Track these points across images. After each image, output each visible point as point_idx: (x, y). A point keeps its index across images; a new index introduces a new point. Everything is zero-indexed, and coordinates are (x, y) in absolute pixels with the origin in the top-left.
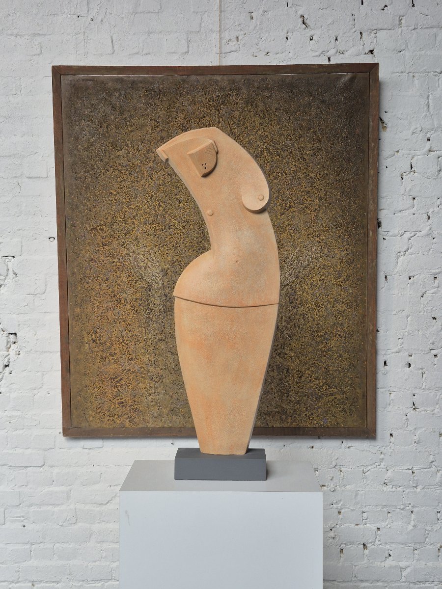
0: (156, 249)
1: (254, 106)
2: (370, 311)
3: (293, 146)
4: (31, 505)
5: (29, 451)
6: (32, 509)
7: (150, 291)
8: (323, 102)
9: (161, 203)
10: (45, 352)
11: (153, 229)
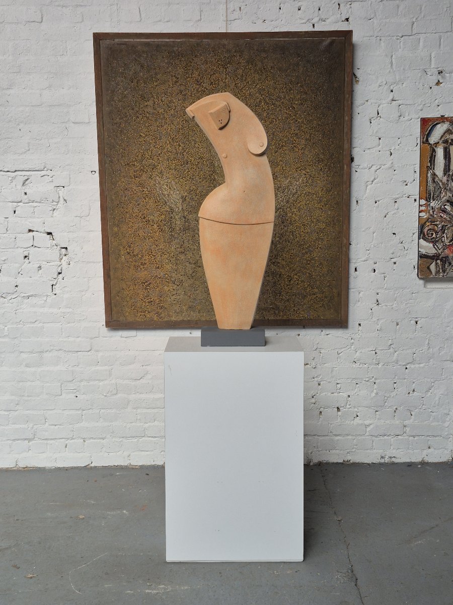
0: (176, 180)
1: (254, 65)
2: (345, 228)
3: (285, 97)
4: (81, 381)
5: (79, 339)
6: (82, 384)
7: (172, 214)
8: (308, 61)
9: (180, 143)
10: (90, 262)
11: (174, 165)
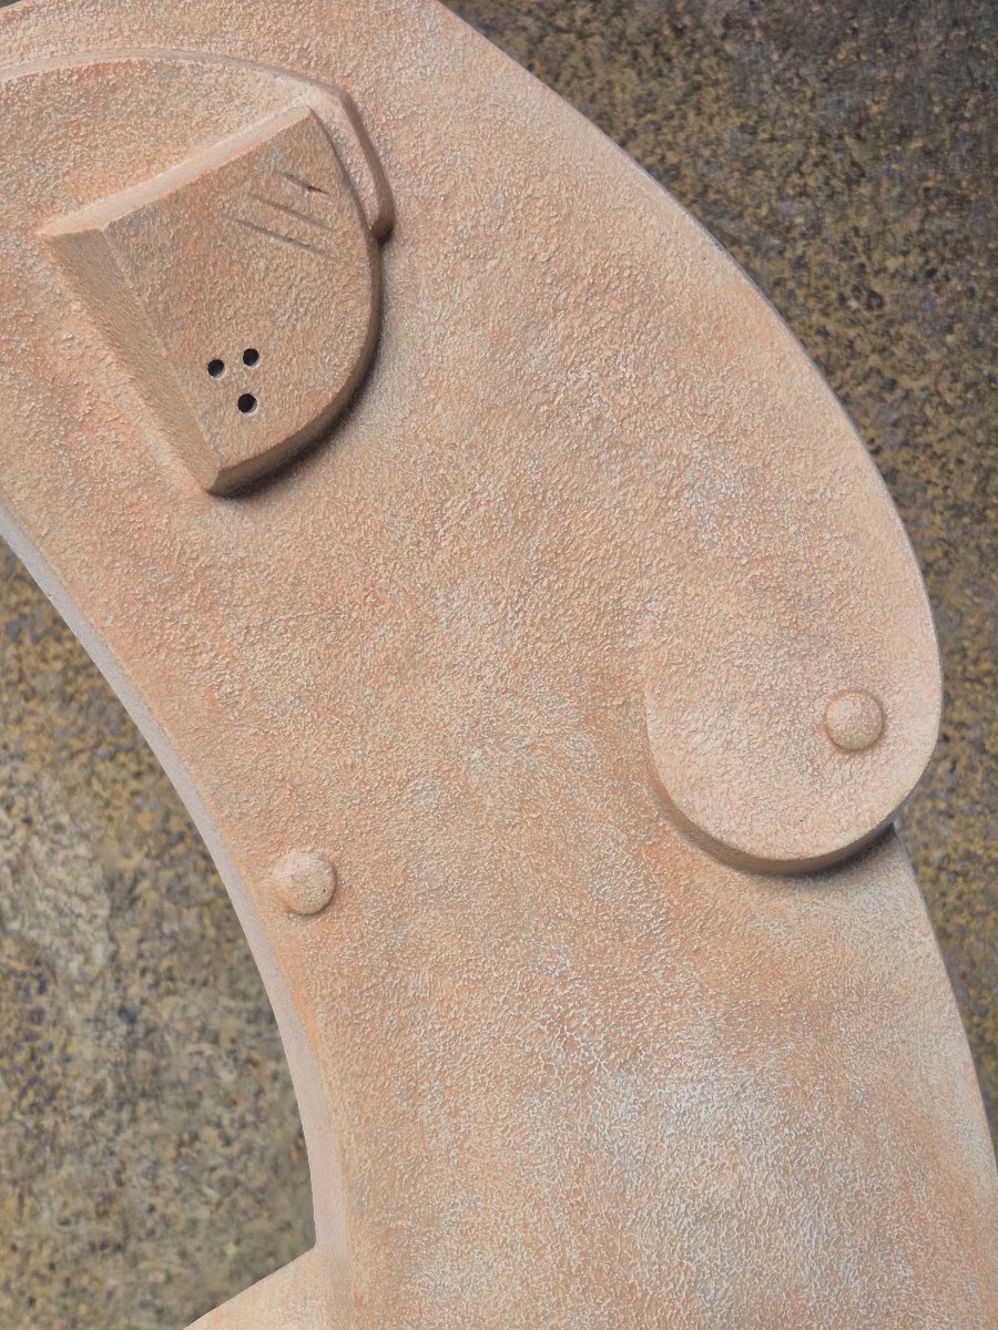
0: (74, 771)
3: (816, 227)
7: (42, 990)
11: (59, 665)
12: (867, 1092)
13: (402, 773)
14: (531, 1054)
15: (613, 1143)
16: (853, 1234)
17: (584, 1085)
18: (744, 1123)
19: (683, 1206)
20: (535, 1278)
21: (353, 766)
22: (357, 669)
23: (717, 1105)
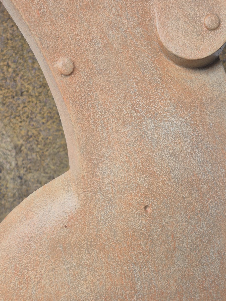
12: (212, 125)
13: (91, 37)
14: (127, 114)
15: (149, 136)
16: (210, 161)
17: (141, 122)
18: (182, 132)
19: (167, 152)
20: (130, 170)
21: (78, 35)
22: (78, 7)
23: (175, 127)
